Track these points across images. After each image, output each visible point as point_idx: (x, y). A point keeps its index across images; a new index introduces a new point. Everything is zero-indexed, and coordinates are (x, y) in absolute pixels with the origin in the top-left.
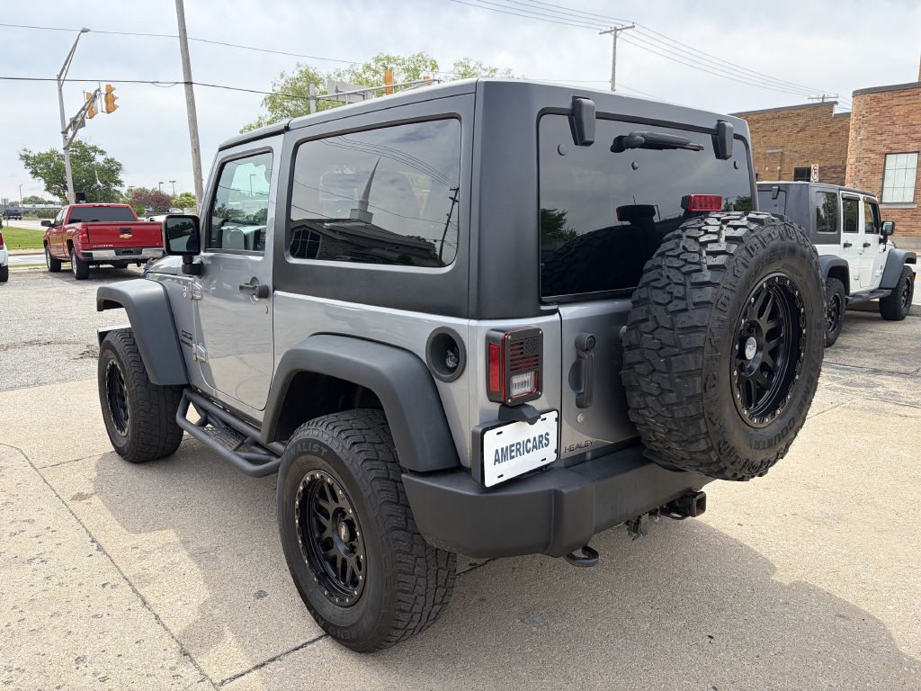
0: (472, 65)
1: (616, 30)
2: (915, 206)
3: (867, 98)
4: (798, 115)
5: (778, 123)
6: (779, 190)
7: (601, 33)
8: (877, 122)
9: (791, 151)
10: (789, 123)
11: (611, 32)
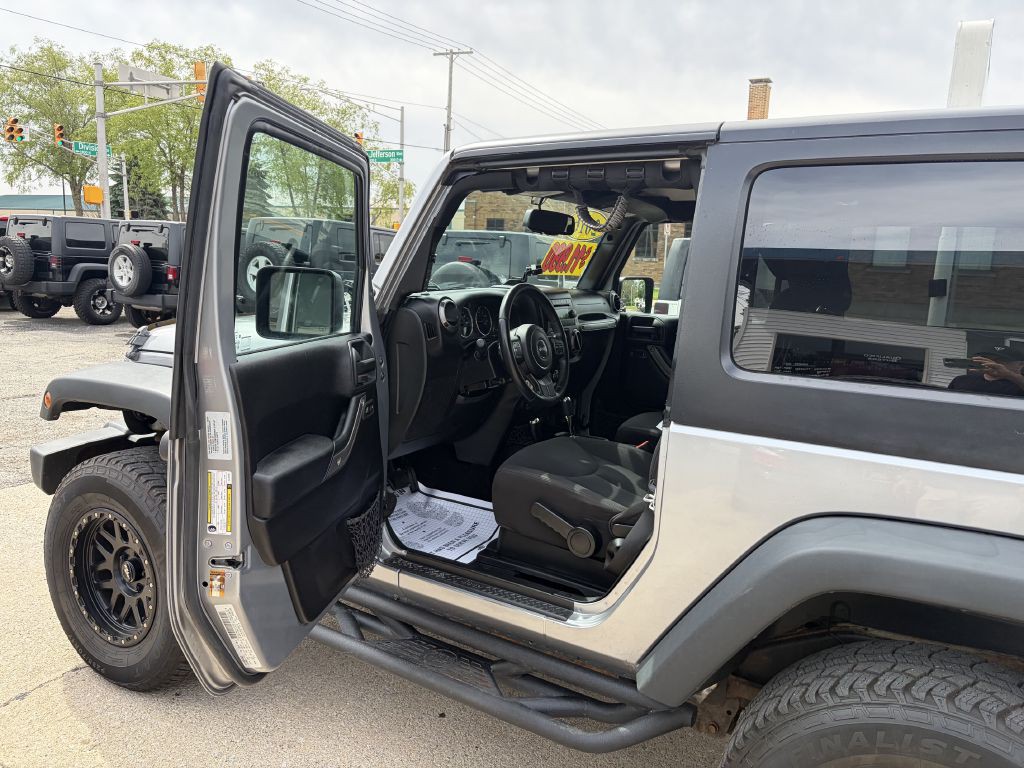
0: (277, 69)
1: (452, 53)
7: (435, 54)
11: (447, 54)
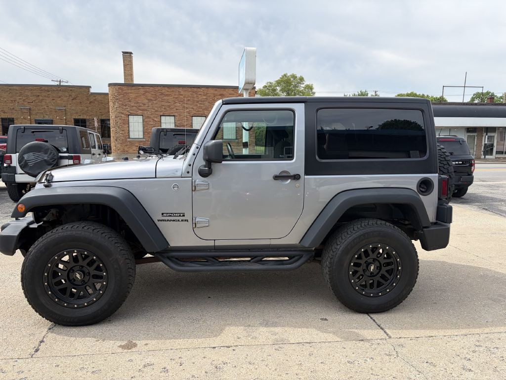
2: (144, 140)
3: (117, 87)
4: (71, 90)
5: (60, 94)
6: (63, 129)
8: (122, 100)
9: (70, 109)
10: (67, 94)
